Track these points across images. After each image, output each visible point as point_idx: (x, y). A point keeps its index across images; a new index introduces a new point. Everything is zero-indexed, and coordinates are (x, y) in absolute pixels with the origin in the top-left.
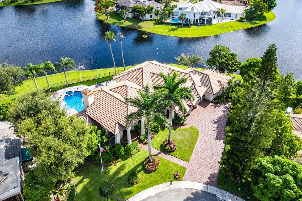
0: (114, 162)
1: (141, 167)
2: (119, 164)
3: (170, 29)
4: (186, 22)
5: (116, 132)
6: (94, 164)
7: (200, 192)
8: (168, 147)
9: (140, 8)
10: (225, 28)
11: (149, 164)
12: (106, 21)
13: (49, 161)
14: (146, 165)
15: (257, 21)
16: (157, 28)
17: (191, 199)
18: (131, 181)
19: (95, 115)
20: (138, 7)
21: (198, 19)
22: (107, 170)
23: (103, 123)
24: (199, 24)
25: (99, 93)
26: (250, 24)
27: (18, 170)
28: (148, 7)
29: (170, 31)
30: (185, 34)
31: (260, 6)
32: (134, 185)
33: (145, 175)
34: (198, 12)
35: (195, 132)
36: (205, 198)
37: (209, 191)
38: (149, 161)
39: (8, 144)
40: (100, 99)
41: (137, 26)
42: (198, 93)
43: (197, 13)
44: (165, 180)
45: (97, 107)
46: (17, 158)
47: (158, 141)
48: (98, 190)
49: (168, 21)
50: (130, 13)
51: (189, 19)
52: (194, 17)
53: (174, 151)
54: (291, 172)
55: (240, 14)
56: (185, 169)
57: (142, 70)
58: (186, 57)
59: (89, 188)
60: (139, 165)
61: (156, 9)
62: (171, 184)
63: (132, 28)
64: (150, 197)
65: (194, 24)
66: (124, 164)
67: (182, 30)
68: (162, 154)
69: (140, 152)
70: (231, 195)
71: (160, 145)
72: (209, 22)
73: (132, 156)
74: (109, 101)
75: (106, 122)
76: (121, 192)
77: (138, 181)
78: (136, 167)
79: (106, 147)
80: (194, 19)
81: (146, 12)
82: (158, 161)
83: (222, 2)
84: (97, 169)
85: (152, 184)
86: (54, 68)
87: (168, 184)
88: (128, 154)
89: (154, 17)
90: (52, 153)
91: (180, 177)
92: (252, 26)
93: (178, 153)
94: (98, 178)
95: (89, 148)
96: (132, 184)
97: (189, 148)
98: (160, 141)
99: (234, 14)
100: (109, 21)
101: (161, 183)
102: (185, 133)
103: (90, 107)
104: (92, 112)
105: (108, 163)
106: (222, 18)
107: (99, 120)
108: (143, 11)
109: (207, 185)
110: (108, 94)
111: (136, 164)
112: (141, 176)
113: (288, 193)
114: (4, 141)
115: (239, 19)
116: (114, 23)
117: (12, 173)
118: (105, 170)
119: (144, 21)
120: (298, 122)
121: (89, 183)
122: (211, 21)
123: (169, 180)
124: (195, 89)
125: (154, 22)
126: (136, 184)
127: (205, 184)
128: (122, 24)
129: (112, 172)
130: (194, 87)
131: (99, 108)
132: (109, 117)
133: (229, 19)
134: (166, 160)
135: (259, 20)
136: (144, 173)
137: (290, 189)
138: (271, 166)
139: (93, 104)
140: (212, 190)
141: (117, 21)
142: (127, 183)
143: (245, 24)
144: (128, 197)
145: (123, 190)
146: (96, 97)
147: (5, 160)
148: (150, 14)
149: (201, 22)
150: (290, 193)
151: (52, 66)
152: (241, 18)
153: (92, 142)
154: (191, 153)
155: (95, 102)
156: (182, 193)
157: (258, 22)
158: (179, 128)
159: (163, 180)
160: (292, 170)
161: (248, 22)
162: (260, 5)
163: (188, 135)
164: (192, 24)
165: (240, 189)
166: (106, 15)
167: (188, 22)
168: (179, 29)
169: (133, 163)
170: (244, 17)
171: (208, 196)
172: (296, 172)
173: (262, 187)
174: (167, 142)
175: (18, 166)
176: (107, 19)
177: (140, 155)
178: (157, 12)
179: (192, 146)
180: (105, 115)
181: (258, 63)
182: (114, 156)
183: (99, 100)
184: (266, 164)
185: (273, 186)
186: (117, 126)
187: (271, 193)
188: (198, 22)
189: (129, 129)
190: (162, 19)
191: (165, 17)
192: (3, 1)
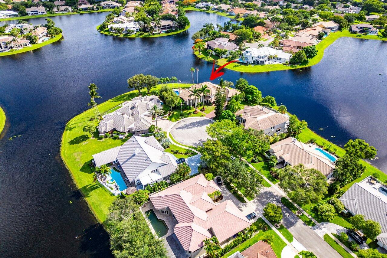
2: (186, 111)
3: (234, 65)
4: (247, 62)
9: (218, 51)
11: (195, 112)
12: (198, 56)
19: (182, 96)
21: (254, 61)
24: (255, 63)
26: (290, 67)
28: (224, 50)
29: (234, 67)
34: (254, 56)
36: (208, 120)
37: (210, 120)
41: (216, 61)
48: (180, 115)
49: (237, 59)
50: (214, 52)
51: (249, 60)
52: (252, 59)
53: (204, 111)
55: (287, 59)
56: (205, 115)
63: (212, 63)
65: (252, 64)
66: (188, 111)
67: (242, 67)
69: (194, 110)
72: (262, 63)
74: (186, 92)
75: (184, 98)
78: (191, 112)
79: (183, 104)
81: (222, 53)
82: (198, 112)
83: (284, 47)
84: (180, 111)
85: (195, 116)
86: (169, 80)
88: (190, 109)
90: (170, 99)
91: (203, 116)
94: (180, 113)
95: (179, 103)
96: (189, 115)
98: (201, 108)
99: (283, 59)
100: (200, 56)
103: (181, 94)
105: (184, 110)
106: (275, 60)
110: (187, 90)
112: (192, 114)
115: (285, 63)
116: (203, 58)
118: (182, 111)
119: (221, 58)
121: (178, 113)
122: (264, 63)
123: (200, 116)
125: (227, 59)
128: (207, 59)
129: (184, 112)
131: (183, 94)
133: (278, 62)
134: (201, 112)
135: (300, 65)
141: (205, 56)
143: (287, 66)
145: (186, 116)
146: (183, 91)
151: (169, 79)
152: (287, 62)
156: (202, 119)
157: (298, 66)
159: (198, 116)
161: (290, 65)
162: (301, 54)
163: (211, 108)
164: (250, 63)
168: (240, 66)
170: (289, 62)
174: (203, 108)
176: (199, 54)
178: (231, 53)
180: (185, 96)
182: (186, 108)
189: (191, 101)
190: (232, 58)
191: (235, 57)
192: (135, 33)
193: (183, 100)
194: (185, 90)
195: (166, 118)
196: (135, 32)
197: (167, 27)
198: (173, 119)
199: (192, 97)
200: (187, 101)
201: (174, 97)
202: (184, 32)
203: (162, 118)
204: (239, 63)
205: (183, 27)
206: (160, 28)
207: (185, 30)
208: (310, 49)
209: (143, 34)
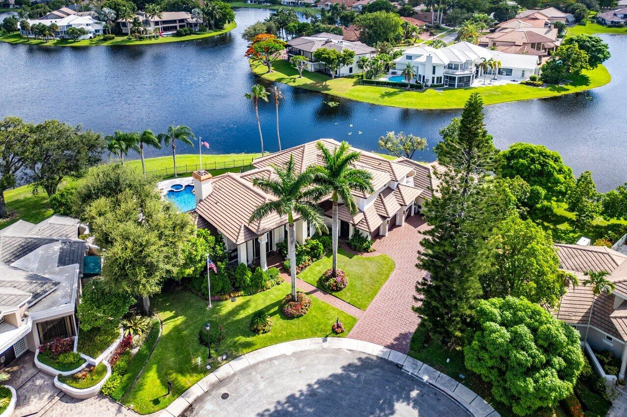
0: (232, 295)
1: (276, 308)
3: (383, 92)
4: (419, 82)
5: (239, 240)
6: (197, 295)
7: (375, 358)
8: (332, 281)
9: (328, 54)
10: (495, 95)
11: (291, 303)
12: (265, 76)
13: (123, 255)
14: (285, 304)
15: (567, 85)
16: (358, 91)
17: (357, 366)
18: (255, 327)
19: (210, 213)
20: (324, 51)
21: (441, 78)
22: (218, 306)
23: (221, 226)
24: (442, 86)
25: (223, 180)
26: (550, 90)
27: (75, 280)
28: (345, 52)
29: (383, 96)
30: (411, 103)
31: (574, 55)
32: (259, 334)
33: (282, 321)
34: (441, 63)
35: (387, 264)
36: (382, 368)
37: (390, 359)
38: (293, 300)
39: (65, 245)
40: (222, 189)
41: (321, 85)
42: (402, 197)
43: (440, 65)
44: (316, 333)
45: (216, 202)
46: (77, 265)
47: (316, 273)
48: (197, 335)
49: (383, 79)
50: (311, 63)
51: (424, 77)
52: (434, 73)
53: (341, 289)
54: (528, 320)
55: (531, 71)
56: (355, 320)
57: (303, 150)
58: (395, 138)
59: (183, 331)
60: (273, 305)
61: (361, 56)
62: (325, 341)
63: (311, 89)
64: (284, 356)
65: (432, 86)
66: (248, 301)
67: (406, 97)
68: (319, 292)
69: (279, 286)
70: (431, 368)
71: (318, 279)
72: (465, 82)
73: (264, 291)
74: (236, 192)
75: (225, 225)
76: (235, 342)
77: (266, 328)
78: (268, 308)
79: (219, 263)
80: (434, 76)
81: (339, 61)
82: (307, 301)
83: (498, 48)
84: (202, 304)
85: (292, 336)
87: (320, 340)
88: (257, 286)
89: (356, 71)
90: (129, 244)
91: (342, 332)
92: (556, 94)
93: (349, 294)
94: (199, 317)
95: (190, 260)
96: (256, 332)
97: (371, 288)
98: (320, 272)
99: (518, 70)
100: (271, 75)
101: (307, 337)
102: (369, 264)
103: (205, 201)
104: (205, 209)
105: (221, 295)
106: (492, 76)
107: (215, 221)
108: (333, 59)
109: (389, 350)
110: (236, 182)
111: (268, 303)
112: (275, 322)
113: (518, 355)
114: (60, 241)
115: (528, 80)
116: (280, 80)
117: (66, 284)
118: (214, 307)
119: (336, 77)
120: (583, 256)
121: (184, 323)
122: (469, 81)
123: (323, 333)
124: (399, 189)
125: (355, 80)
126: (263, 333)
127: (388, 347)
128: (294, 82)
129: (225, 311)
130: (397, 187)
131: (218, 204)
132: (232, 218)
133: (506, 79)
134: (323, 302)
135: (572, 84)
136: (281, 318)
137: (524, 350)
138: (496, 312)
139: (209, 197)
140: (397, 357)
141: (286, 76)
142: (248, 330)
143: (540, 89)
144: (245, 351)
145: (238, 340)
146: (217, 185)
147: (58, 266)
148: (347, 64)
149: (446, 82)
150: (522, 356)
152: (533, 79)
153: (196, 250)
154: (372, 297)
155: (213, 194)
156: (341, 357)
157: (569, 87)
158: (359, 256)
160: (531, 318)
161: (547, 86)
162: (572, 54)
163: (372, 268)
164: (429, 86)
165: (448, 360)
166: (268, 65)
167: (421, 82)
168: (402, 94)
169: (265, 301)
170: (538, 77)
171: (386, 367)
172: (536, 321)
173: (476, 347)
174: (329, 274)
175: (75, 276)
176: (269, 72)
177: (279, 290)
178: (363, 62)
179: (377, 285)
180: (227, 214)
181: (526, 151)
182: (233, 285)
183: (221, 192)
184: (489, 307)
185: (493, 342)
186: (242, 231)
187: (491, 358)
188: (442, 83)
189: (263, 241)
190: (370, 74)
191: (376, 72)
192: (91, 38)
193: (219, 238)
194: (224, 181)
195: (97, 388)
196: (91, 35)
197: (178, 24)
198: (152, 383)
199: (271, 221)
200: (241, 239)
201: (157, 227)
202: (220, 35)
203: (65, 387)
204: (394, 85)
205: (218, 26)
206: (160, 26)
207: (223, 32)
208: (588, 41)
209: (113, 38)
